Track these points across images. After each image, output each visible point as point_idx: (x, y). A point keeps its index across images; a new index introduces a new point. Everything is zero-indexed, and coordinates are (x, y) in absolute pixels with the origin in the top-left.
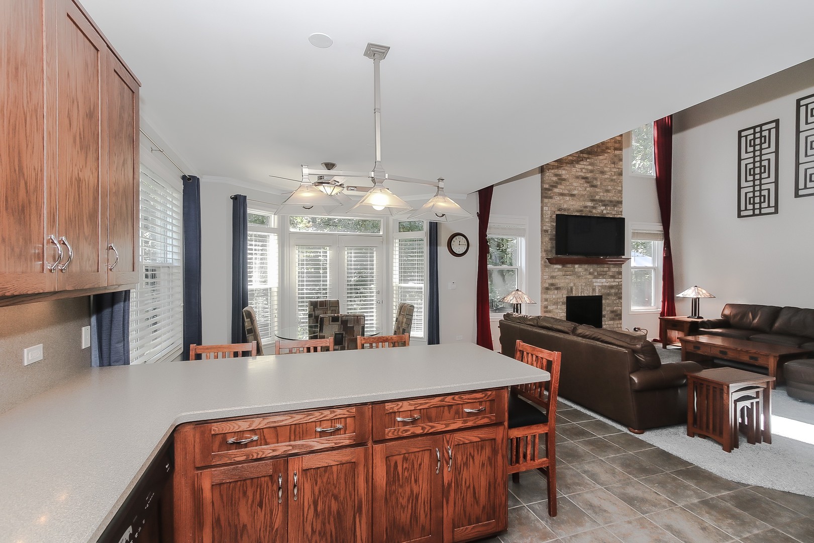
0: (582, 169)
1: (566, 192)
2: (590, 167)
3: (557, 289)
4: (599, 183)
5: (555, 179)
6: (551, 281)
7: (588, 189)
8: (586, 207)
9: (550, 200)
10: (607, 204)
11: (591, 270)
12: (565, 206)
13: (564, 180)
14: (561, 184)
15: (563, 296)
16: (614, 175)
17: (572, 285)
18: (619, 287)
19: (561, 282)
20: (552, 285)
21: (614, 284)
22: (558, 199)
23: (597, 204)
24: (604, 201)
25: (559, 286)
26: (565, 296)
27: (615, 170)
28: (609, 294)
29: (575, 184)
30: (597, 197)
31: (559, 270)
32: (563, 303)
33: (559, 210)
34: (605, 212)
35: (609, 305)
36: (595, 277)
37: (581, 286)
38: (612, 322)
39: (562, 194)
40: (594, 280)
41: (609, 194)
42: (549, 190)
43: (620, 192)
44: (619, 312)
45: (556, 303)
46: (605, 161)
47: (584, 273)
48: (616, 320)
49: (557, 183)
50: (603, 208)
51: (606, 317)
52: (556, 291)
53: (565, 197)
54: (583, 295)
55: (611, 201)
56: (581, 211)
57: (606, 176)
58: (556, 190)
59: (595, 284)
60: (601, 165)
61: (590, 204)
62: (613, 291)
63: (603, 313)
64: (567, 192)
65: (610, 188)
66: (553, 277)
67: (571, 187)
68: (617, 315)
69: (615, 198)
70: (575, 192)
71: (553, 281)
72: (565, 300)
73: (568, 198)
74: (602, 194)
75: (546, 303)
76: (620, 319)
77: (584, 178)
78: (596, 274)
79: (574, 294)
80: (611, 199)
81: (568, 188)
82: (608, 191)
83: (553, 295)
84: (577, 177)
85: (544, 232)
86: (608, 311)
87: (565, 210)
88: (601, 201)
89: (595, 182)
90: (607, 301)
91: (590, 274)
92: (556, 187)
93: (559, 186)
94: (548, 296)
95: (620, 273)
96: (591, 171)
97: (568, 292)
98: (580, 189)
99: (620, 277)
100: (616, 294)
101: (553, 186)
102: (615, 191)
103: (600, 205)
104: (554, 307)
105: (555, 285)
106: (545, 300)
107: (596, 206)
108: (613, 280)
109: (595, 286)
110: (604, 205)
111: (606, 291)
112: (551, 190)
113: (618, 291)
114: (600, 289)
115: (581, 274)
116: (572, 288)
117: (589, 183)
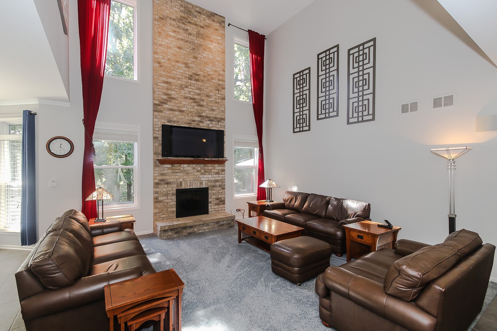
0: (190, 92)
2: (197, 91)
3: (167, 183)
4: (205, 104)
5: (165, 97)
6: (161, 178)
7: (195, 107)
8: (194, 121)
9: (160, 113)
10: (213, 120)
11: (199, 169)
12: (175, 119)
13: (174, 99)
14: (170, 102)
15: (173, 189)
16: (219, 99)
17: (181, 180)
18: (223, 181)
19: (171, 178)
20: (162, 180)
21: (218, 178)
22: (168, 113)
23: (204, 119)
24: (210, 117)
25: (169, 181)
26: (175, 189)
27: (219, 95)
28: (214, 186)
29: (184, 103)
30: (204, 114)
31: (169, 169)
32: (173, 195)
33: (169, 122)
34: (210, 125)
35: (214, 194)
36: (202, 174)
37: (190, 180)
38: (217, 207)
39: (172, 110)
40: (201, 176)
41: (214, 112)
42: (159, 105)
43: (224, 112)
44: (223, 199)
45: (167, 195)
46: (211, 88)
47: (193, 171)
48: (220, 204)
49: (167, 100)
50: (209, 122)
51: (212, 202)
52: (166, 186)
53: (174, 112)
54: (191, 187)
55: (216, 118)
56: (190, 123)
57: (211, 99)
58: (166, 106)
59: (202, 179)
60: (207, 90)
61: (197, 119)
62: (218, 184)
63: (210, 200)
64: (177, 108)
65: (214, 108)
66: (162, 174)
67: (180, 104)
68: (221, 201)
69: (219, 116)
70: (184, 109)
71: (164, 177)
72: (175, 192)
73: (177, 113)
74: (208, 112)
75: (157, 195)
76: (224, 204)
77: (191, 99)
78: (203, 171)
79: (183, 187)
80: (216, 116)
81: (177, 105)
82: (213, 110)
83: (164, 188)
84: (186, 98)
85: (155, 138)
86: (214, 198)
87: (174, 122)
88: (208, 117)
89: (202, 103)
90: (213, 191)
91: (198, 171)
92: (165, 103)
93: (169, 103)
94: (158, 190)
95: (223, 171)
96: (199, 94)
97: (177, 186)
98: (188, 107)
99: (223, 173)
100: (220, 186)
101: (162, 103)
102: (219, 111)
103: (206, 120)
104: (164, 198)
105: (165, 181)
106: (156, 193)
107: (203, 120)
108: (217, 175)
109: (203, 180)
110: (210, 120)
111: (212, 184)
112: (161, 105)
113: (222, 183)
114: (206, 183)
115: (190, 171)
116: (181, 183)
117: (196, 103)
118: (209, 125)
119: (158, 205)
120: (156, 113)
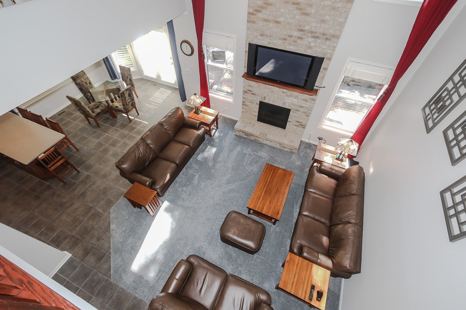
1: (271, 18)
3: (253, 94)
4: (313, 11)
5: (260, 3)
6: (248, 88)
7: (297, 17)
8: (291, 36)
9: (253, 24)
10: (318, 37)
11: (285, 90)
12: (268, 32)
13: (271, 4)
14: (266, 9)
15: (257, 99)
17: (265, 95)
18: (310, 109)
19: (256, 91)
20: (249, 90)
21: (304, 105)
22: (261, 24)
24: (315, 33)
25: (255, 93)
26: (259, 100)
28: (298, 110)
29: (282, 10)
30: (307, 28)
31: (256, 83)
32: (257, 104)
35: (295, 117)
36: (287, 96)
37: (274, 98)
38: (296, 127)
39: (266, 20)
40: (286, 98)
41: (324, 25)
42: (253, 14)
43: (342, 25)
44: (303, 124)
45: (252, 102)
48: (300, 127)
49: (262, 7)
50: (311, 40)
51: (291, 122)
52: (252, 95)
53: (269, 24)
54: (274, 104)
55: (324, 34)
58: (260, 15)
59: (286, 100)
61: (296, 34)
62: (302, 110)
63: (289, 120)
65: (327, 18)
67: (277, 13)
68: (301, 125)
69: (332, 32)
70: (281, 19)
71: (250, 88)
72: (259, 103)
73: (271, 25)
74: (314, 24)
75: (244, 100)
76: (304, 128)
77: (294, 3)
78: (289, 94)
79: (266, 101)
80: (325, 31)
81: (274, 14)
82: (323, 21)
83: (249, 97)
84: (287, 2)
86: (294, 120)
87: (267, 36)
88: (312, 32)
89: (308, 10)
90: (295, 114)
91: (283, 92)
92: (260, 11)
93: (264, 11)
94: (245, 97)
95: (313, 100)
97: (262, 99)
98: (288, 16)
99: (313, 102)
100: (305, 112)
101: (257, 11)
102: (334, 23)
103: (308, 36)
104: (250, 104)
105: (251, 91)
106: (244, 98)
107: (303, 36)
108: (304, 102)
109: (286, 102)
110: (314, 37)
111: (295, 108)
112: (255, 15)
113: (308, 111)
114: (290, 105)
115: (275, 90)
116: (265, 98)
117: (300, 9)
118: (310, 44)
119: (245, 107)
120: (250, 24)
